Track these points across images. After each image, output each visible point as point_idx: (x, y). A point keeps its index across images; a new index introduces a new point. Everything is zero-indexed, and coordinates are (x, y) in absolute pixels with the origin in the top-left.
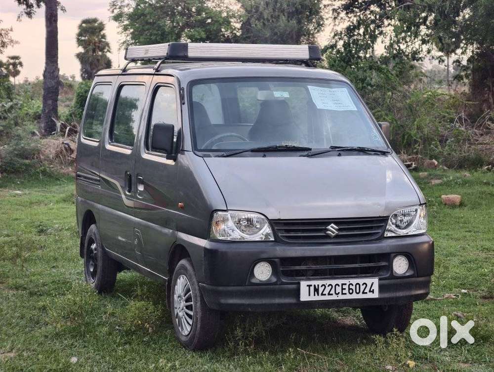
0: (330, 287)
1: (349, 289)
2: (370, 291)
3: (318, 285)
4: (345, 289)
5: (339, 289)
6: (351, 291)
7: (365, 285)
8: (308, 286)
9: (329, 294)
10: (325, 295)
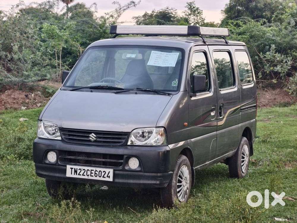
0: (84, 171)
1: (95, 174)
2: (107, 177)
3: (77, 169)
4: (92, 173)
5: (89, 173)
6: (96, 175)
7: (104, 173)
8: (71, 168)
9: (83, 175)
10: (81, 175)
